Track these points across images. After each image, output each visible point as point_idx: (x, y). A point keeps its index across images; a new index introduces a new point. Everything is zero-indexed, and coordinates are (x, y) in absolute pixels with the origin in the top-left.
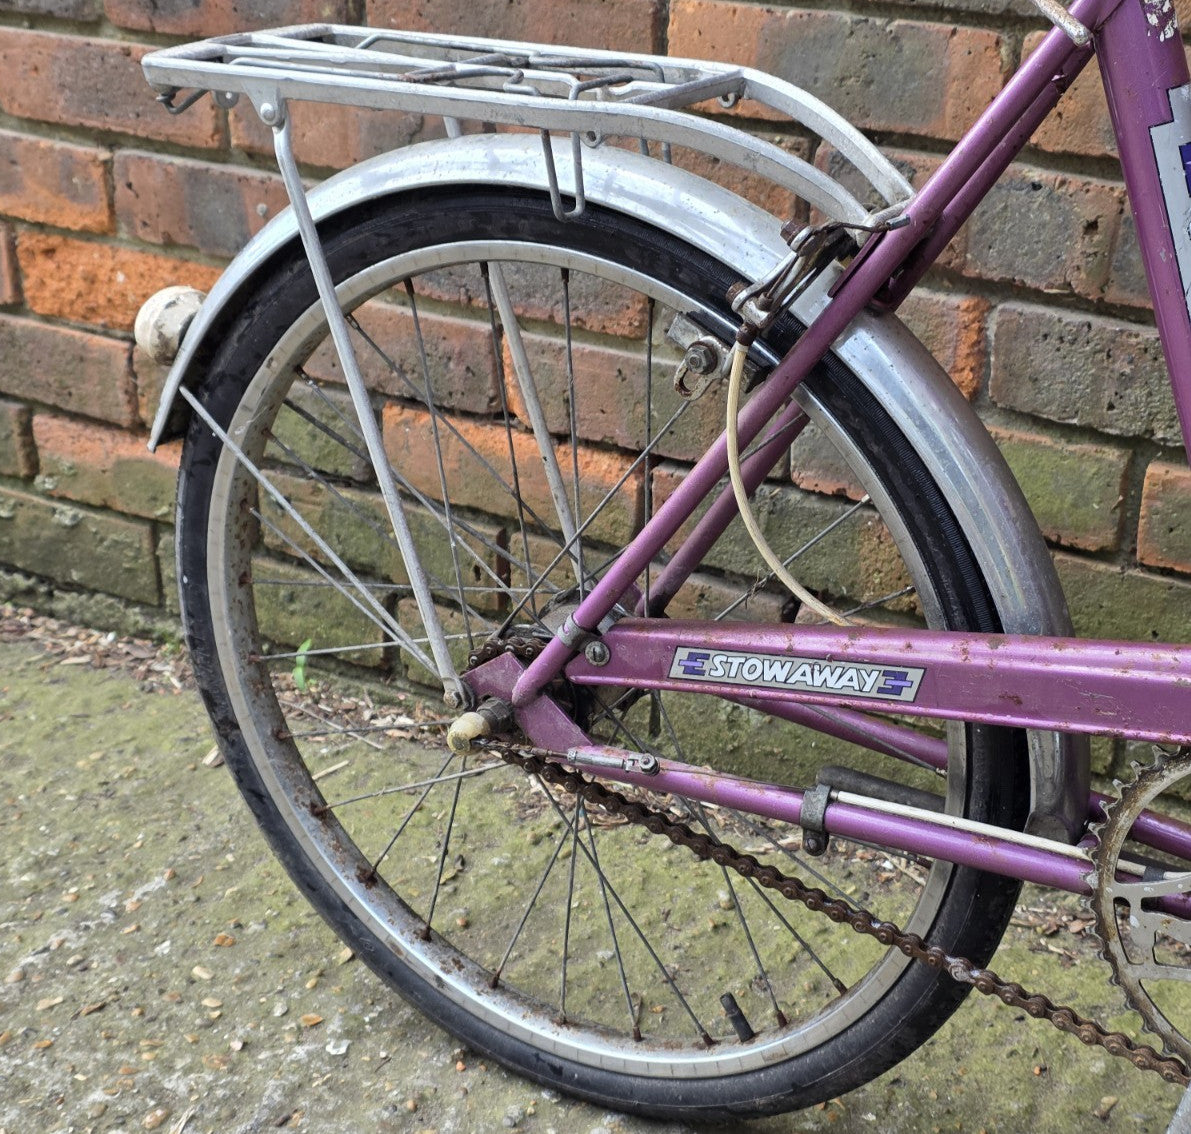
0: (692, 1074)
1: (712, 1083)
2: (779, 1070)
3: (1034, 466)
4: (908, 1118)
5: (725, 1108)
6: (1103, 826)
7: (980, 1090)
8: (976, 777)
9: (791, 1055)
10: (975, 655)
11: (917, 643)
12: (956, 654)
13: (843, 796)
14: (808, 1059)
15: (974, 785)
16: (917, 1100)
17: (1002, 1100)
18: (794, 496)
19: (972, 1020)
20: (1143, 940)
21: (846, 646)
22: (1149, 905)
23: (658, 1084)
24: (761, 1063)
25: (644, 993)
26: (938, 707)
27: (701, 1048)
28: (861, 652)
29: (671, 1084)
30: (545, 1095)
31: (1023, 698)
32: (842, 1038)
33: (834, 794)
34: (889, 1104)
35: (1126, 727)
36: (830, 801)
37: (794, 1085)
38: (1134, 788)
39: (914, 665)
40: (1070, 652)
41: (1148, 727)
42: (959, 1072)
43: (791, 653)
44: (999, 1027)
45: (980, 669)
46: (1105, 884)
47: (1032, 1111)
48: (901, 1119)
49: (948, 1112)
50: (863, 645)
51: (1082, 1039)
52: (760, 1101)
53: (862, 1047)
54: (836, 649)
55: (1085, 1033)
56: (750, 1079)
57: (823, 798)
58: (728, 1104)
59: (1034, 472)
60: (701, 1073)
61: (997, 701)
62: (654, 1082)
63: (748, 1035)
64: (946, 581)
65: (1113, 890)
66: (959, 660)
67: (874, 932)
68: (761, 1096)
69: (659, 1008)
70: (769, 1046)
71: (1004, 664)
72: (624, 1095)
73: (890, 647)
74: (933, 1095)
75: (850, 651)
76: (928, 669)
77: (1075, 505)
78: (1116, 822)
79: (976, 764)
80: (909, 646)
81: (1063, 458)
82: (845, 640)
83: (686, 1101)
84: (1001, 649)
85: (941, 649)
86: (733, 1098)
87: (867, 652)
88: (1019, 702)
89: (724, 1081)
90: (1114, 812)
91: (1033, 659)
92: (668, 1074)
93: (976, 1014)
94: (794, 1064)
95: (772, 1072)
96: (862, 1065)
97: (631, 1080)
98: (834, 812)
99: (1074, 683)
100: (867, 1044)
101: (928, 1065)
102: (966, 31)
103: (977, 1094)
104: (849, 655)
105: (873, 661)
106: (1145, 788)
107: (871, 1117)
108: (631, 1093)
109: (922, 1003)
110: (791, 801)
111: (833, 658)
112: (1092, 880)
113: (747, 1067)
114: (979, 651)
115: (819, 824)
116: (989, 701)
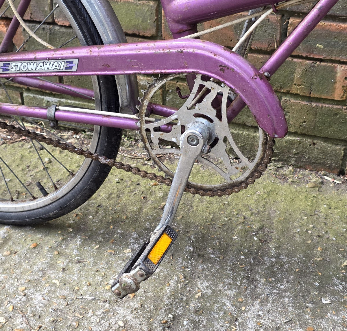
0: (29, 209)
1: (36, 211)
2: (56, 203)
3: (129, 10)
4: (102, 216)
5: (40, 218)
6: (140, 106)
7: (125, 205)
8: (103, 98)
9: (59, 197)
10: (94, 52)
11: (75, 51)
12: (88, 53)
13: (61, 108)
14: (64, 198)
15: (103, 100)
16: (105, 210)
17: (132, 207)
18: (57, 28)
19: (124, 186)
20: (156, 141)
21: (53, 55)
22: (156, 130)
23: (19, 214)
24: (50, 202)
25: (20, 190)
26: (84, 72)
27: (32, 200)
28: (58, 56)
29: (23, 213)
31: (110, 65)
32: (73, 190)
33: (57, 108)
34: (97, 212)
35: (142, 70)
36: (56, 110)
37: (61, 207)
38: (147, 91)
39: (75, 58)
40: (123, 47)
41: (148, 69)
42: (119, 201)
43: (36, 59)
44: (132, 187)
45: (95, 57)
46: (142, 125)
47: (140, 209)
48: (100, 216)
49: (115, 212)
50: (59, 54)
51: (141, 176)
52: (51, 214)
53: (80, 191)
54: (50, 56)
55: (142, 174)
56: (47, 207)
57: (54, 109)
58: (42, 217)
59: (129, 11)
60: (32, 208)
61: (102, 67)
62: (18, 213)
63: (46, 194)
64: (85, 30)
65: (145, 126)
66: (88, 54)
67: (76, 152)
68: (51, 212)
69: (24, 194)
70: (52, 196)
71: (102, 54)
72: (9, 219)
73: (67, 53)
74: (111, 208)
75: (54, 56)
77: (142, 22)
78: (144, 104)
79: (102, 93)
80: (73, 52)
81: (138, 6)
82: (53, 53)
83: (28, 218)
84: (101, 49)
85: (83, 52)
86: (43, 214)
87: (60, 56)
88: (109, 66)
89: (40, 210)
90: (142, 101)
91: (111, 51)
92: (22, 210)
93: (125, 184)
94: (60, 200)
95: (54, 204)
96: (80, 197)
97: (11, 214)
98: (58, 113)
99: (124, 57)
100: (81, 190)
101: (109, 200)
103: (124, 207)
104: (54, 57)
105: (62, 58)
106: (151, 91)
107: (91, 217)
108: (11, 218)
109: (96, 174)
110: (43, 111)
111: (49, 59)
112: (138, 124)
113: (46, 204)
114: (95, 51)
115: (53, 118)
116: (99, 67)
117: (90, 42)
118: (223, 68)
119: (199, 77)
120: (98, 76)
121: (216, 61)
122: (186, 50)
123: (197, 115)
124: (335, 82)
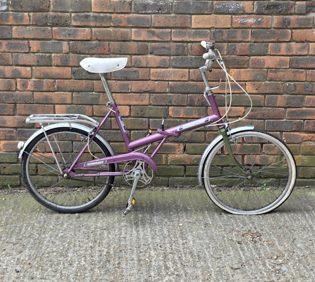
1: (88, 206)
13: (100, 173)
14: (97, 200)
15: (110, 169)
22: (127, 174)
24: (93, 202)
27: (86, 203)
30: (69, 214)
31: (113, 161)
32: (100, 197)
36: (99, 174)
37: (96, 203)
40: (118, 156)
41: (125, 160)
43: (95, 161)
47: (114, 204)
49: (107, 206)
50: (101, 159)
52: (93, 206)
53: (102, 196)
56: (92, 204)
60: (86, 205)
61: (111, 161)
63: (90, 200)
65: (124, 174)
73: (103, 159)
76: (107, 160)
80: (105, 159)
82: (99, 160)
83: (85, 209)
85: (108, 158)
86: (90, 206)
90: (123, 168)
91: (114, 157)
92: (83, 207)
97: (79, 209)
98: (100, 175)
102: (88, 106)
107: (100, 208)
109: (108, 191)
110: (96, 175)
112: (122, 174)
114: (111, 158)
117: (107, 156)
118: (143, 158)
119: (137, 160)
120: (109, 164)
121: (141, 156)
122: (134, 155)
123: (137, 169)
124: (163, 159)
